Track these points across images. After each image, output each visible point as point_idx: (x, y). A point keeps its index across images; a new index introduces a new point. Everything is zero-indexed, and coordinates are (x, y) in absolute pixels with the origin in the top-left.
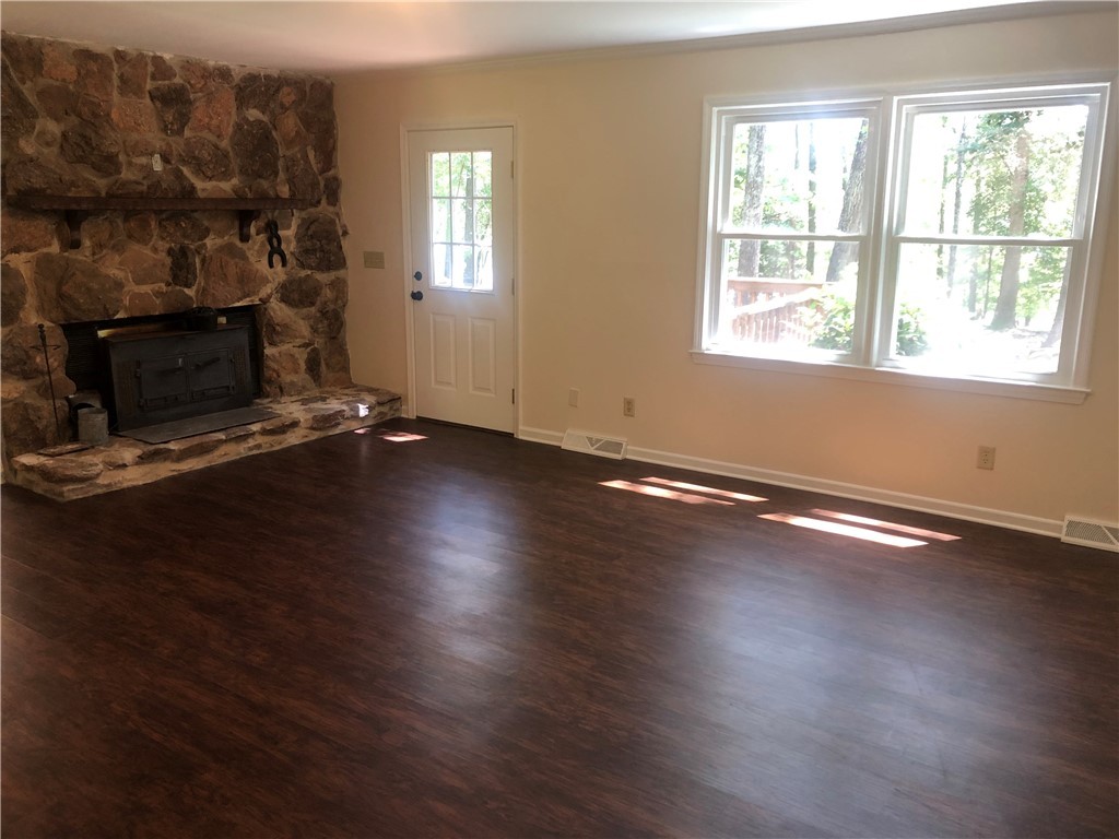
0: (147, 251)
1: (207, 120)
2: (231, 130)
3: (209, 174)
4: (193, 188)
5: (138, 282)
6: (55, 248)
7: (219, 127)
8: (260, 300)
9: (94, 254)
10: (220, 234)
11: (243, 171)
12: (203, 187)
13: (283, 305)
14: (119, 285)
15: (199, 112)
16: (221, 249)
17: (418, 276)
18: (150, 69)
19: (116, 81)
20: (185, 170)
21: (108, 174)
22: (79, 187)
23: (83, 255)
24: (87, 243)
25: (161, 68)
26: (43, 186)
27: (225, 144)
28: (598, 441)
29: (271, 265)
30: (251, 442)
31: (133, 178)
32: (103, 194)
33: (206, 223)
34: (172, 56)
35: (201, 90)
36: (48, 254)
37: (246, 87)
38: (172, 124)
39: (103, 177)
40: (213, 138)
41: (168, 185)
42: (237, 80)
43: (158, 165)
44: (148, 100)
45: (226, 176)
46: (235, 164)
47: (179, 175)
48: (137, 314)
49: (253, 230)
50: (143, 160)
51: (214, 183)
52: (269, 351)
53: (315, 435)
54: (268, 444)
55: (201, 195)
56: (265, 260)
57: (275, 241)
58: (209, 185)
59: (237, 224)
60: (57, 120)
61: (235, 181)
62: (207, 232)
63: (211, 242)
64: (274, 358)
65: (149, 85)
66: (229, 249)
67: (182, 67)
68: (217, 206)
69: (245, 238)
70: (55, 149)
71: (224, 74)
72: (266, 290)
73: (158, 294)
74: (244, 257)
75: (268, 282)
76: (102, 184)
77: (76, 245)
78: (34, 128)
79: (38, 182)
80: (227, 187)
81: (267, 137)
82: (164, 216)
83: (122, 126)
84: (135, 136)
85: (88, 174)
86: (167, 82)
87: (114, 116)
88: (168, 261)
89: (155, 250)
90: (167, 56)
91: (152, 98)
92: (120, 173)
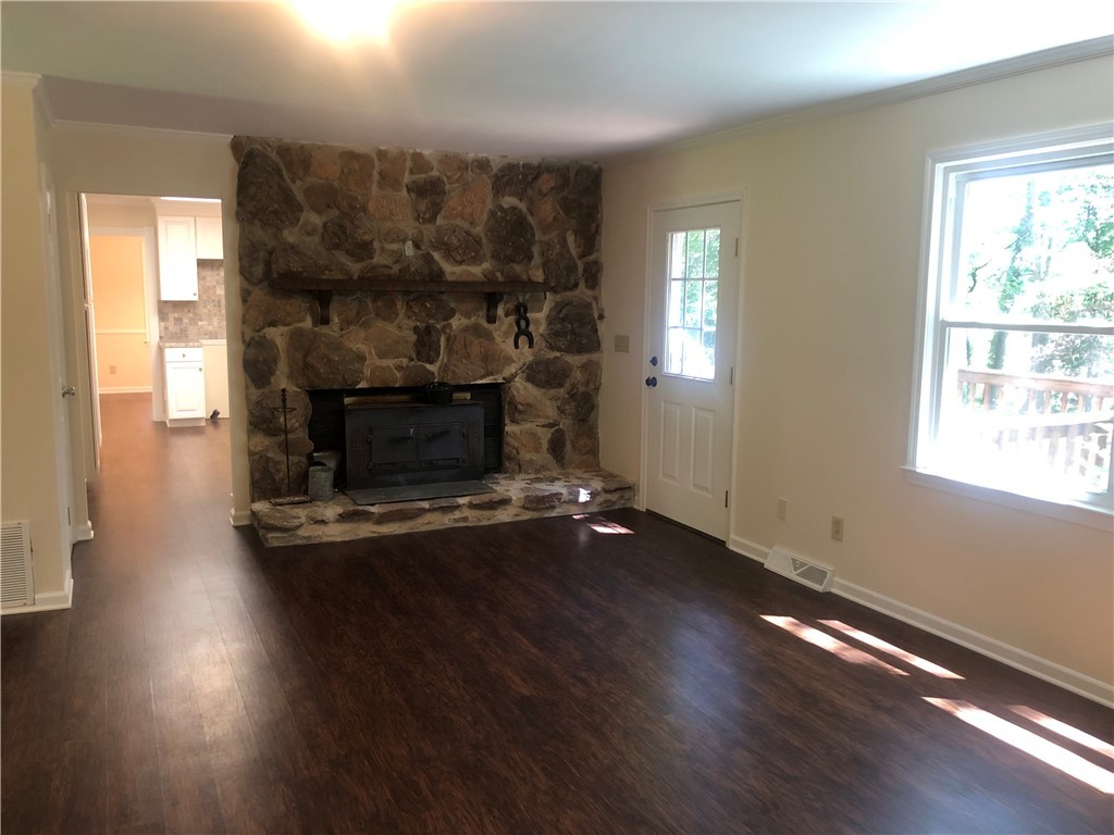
0: (391, 328)
1: (460, 208)
2: (485, 217)
3: (459, 258)
4: (441, 272)
5: (381, 356)
6: (308, 323)
7: (472, 214)
8: (504, 378)
9: (342, 329)
10: (467, 315)
11: (496, 256)
12: (451, 270)
13: (529, 385)
14: (362, 358)
15: (453, 201)
16: (466, 329)
17: (654, 361)
18: (409, 164)
19: (376, 176)
20: (436, 256)
21: (359, 259)
22: (332, 270)
23: (332, 330)
24: (336, 320)
25: (419, 162)
26: (300, 270)
27: (479, 230)
28: (802, 565)
29: (516, 346)
30: (457, 514)
31: (385, 262)
32: (355, 277)
33: (453, 305)
34: (431, 151)
35: (458, 181)
36: (300, 328)
37: (503, 176)
38: (425, 213)
39: (355, 262)
40: (466, 226)
41: (417, 270)
42: (495, 170)
43: (409, 250)
44: (404, 192)
45: (476, 260)
46: (487, 248)
47: (428, 259)
48: (377, 385)
49: (500, 311)
50: (395, 246)
51: (464, 267)
52: (509, 428)
53: (528, 515)
54: (475, 518)
55: (450, 278)
56: (511, 341)
57: (523, 323)
58: (458, 269)
59: (485, 306)
60: (319, 212)
61: (486, 265)
62: (452, 313)
63: (457, 322)
64: (514, 435)
65: (407, 178)
66: (476, 330)
67: (441, 162)
68: (464, 289)
69: (492, 319)
70: (317, 239)
71: (483, 165)
72: (512, 369)
73: (399, 368)
74: (490, 337)
75: (514, 362)
76: (355, 268)
77: (325, 321)
78: (299, 221)
79: (295, 267)
80: (476, 271)
81: (521, 223)
82: (411, 297)
83: (377, 215)
84: (389, 225)
85: (343, 258)
86: (423, 176)
87: (371, 207)
88: (414, 338)
89: (400, 328)
90: (426, 152)
91: (409, 190)
92: (372, 258)
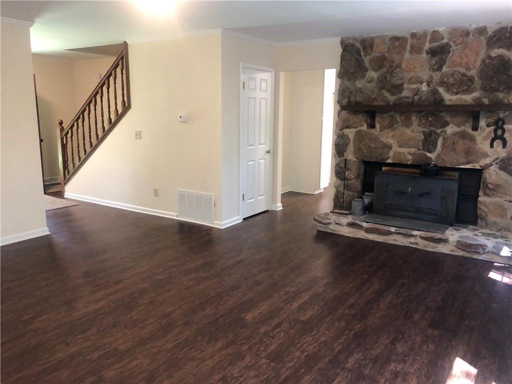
0: (408, 131)
1: (459, 60)
2: (478, 64)
3: (455, 90)
4: (442, 100)
6: (365, 128)
7: (467, 63)
10: (459, 125)
11: (484, 89)
13: (503, 173)
14: (389, 147)
18: (429, 38)
19: (408, 47)
20: (441, 90)
23: (376, 131)
24: (378, 126)
29: (492, 146)
30: (412, 240)
31: (408, 95)
32: (391, 103)
33: (448, 119)
36: (360, 130)
38: (434, 66)
39: (392, 95)
40: (463, 70)
42: (490, 33)
43: (424, 87)
46: (478, 82)
47: (435, 92)
48: (396, 162)
50: (415, 86)
51: (459, 96)
52: (482, 198)
55: (448, 103)
57: (499, 132)
60: (376, 71)
61: (476, 94)
62: (447, 124)
63: (450, 129)
64: (484, 204)
65: (427, 46)
67: (450, 33)
69: (475, 128)
70: (374, 84)
71: (481, 31)
72: (488, 161)
73: (410, 154)
74: (473, 139)
75: (488, 156)
77: (372, 126)
78: (365, 76)
80: (468, 98)
86: (437, 43)
87: (404, 65)
88: (423, 137)
90: (441, 30)
91: (427, 53)
92: (402, 93)
